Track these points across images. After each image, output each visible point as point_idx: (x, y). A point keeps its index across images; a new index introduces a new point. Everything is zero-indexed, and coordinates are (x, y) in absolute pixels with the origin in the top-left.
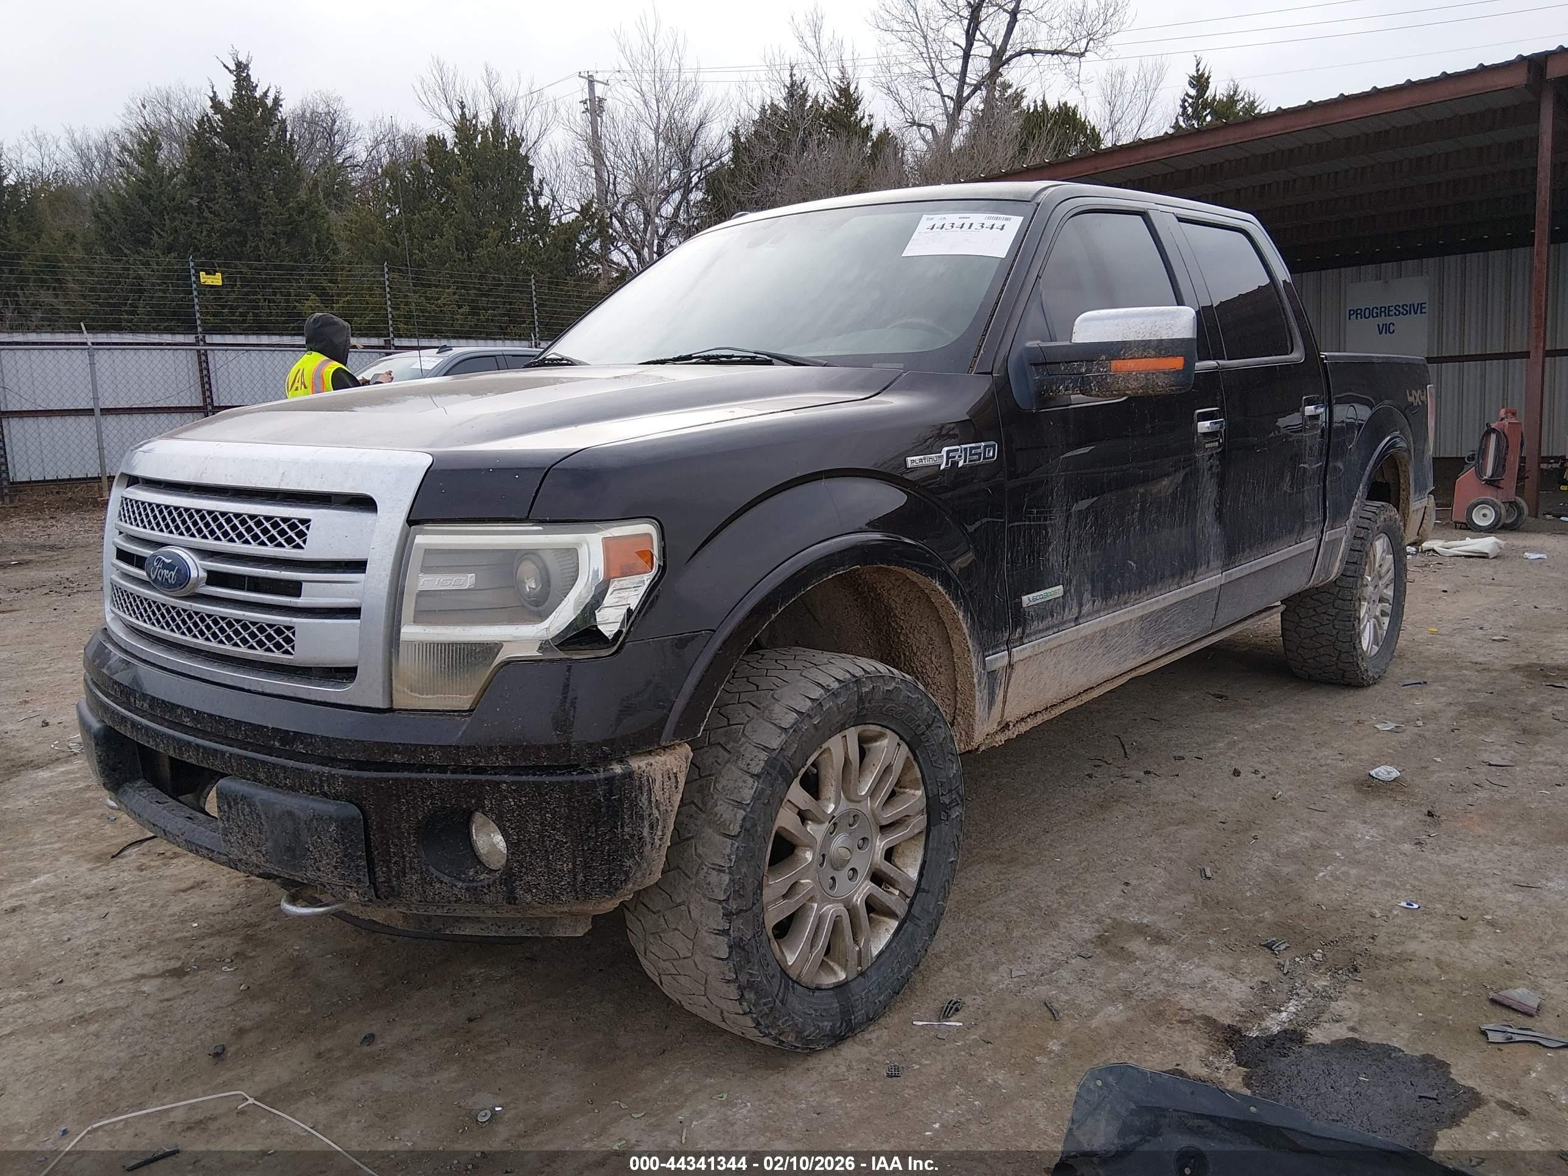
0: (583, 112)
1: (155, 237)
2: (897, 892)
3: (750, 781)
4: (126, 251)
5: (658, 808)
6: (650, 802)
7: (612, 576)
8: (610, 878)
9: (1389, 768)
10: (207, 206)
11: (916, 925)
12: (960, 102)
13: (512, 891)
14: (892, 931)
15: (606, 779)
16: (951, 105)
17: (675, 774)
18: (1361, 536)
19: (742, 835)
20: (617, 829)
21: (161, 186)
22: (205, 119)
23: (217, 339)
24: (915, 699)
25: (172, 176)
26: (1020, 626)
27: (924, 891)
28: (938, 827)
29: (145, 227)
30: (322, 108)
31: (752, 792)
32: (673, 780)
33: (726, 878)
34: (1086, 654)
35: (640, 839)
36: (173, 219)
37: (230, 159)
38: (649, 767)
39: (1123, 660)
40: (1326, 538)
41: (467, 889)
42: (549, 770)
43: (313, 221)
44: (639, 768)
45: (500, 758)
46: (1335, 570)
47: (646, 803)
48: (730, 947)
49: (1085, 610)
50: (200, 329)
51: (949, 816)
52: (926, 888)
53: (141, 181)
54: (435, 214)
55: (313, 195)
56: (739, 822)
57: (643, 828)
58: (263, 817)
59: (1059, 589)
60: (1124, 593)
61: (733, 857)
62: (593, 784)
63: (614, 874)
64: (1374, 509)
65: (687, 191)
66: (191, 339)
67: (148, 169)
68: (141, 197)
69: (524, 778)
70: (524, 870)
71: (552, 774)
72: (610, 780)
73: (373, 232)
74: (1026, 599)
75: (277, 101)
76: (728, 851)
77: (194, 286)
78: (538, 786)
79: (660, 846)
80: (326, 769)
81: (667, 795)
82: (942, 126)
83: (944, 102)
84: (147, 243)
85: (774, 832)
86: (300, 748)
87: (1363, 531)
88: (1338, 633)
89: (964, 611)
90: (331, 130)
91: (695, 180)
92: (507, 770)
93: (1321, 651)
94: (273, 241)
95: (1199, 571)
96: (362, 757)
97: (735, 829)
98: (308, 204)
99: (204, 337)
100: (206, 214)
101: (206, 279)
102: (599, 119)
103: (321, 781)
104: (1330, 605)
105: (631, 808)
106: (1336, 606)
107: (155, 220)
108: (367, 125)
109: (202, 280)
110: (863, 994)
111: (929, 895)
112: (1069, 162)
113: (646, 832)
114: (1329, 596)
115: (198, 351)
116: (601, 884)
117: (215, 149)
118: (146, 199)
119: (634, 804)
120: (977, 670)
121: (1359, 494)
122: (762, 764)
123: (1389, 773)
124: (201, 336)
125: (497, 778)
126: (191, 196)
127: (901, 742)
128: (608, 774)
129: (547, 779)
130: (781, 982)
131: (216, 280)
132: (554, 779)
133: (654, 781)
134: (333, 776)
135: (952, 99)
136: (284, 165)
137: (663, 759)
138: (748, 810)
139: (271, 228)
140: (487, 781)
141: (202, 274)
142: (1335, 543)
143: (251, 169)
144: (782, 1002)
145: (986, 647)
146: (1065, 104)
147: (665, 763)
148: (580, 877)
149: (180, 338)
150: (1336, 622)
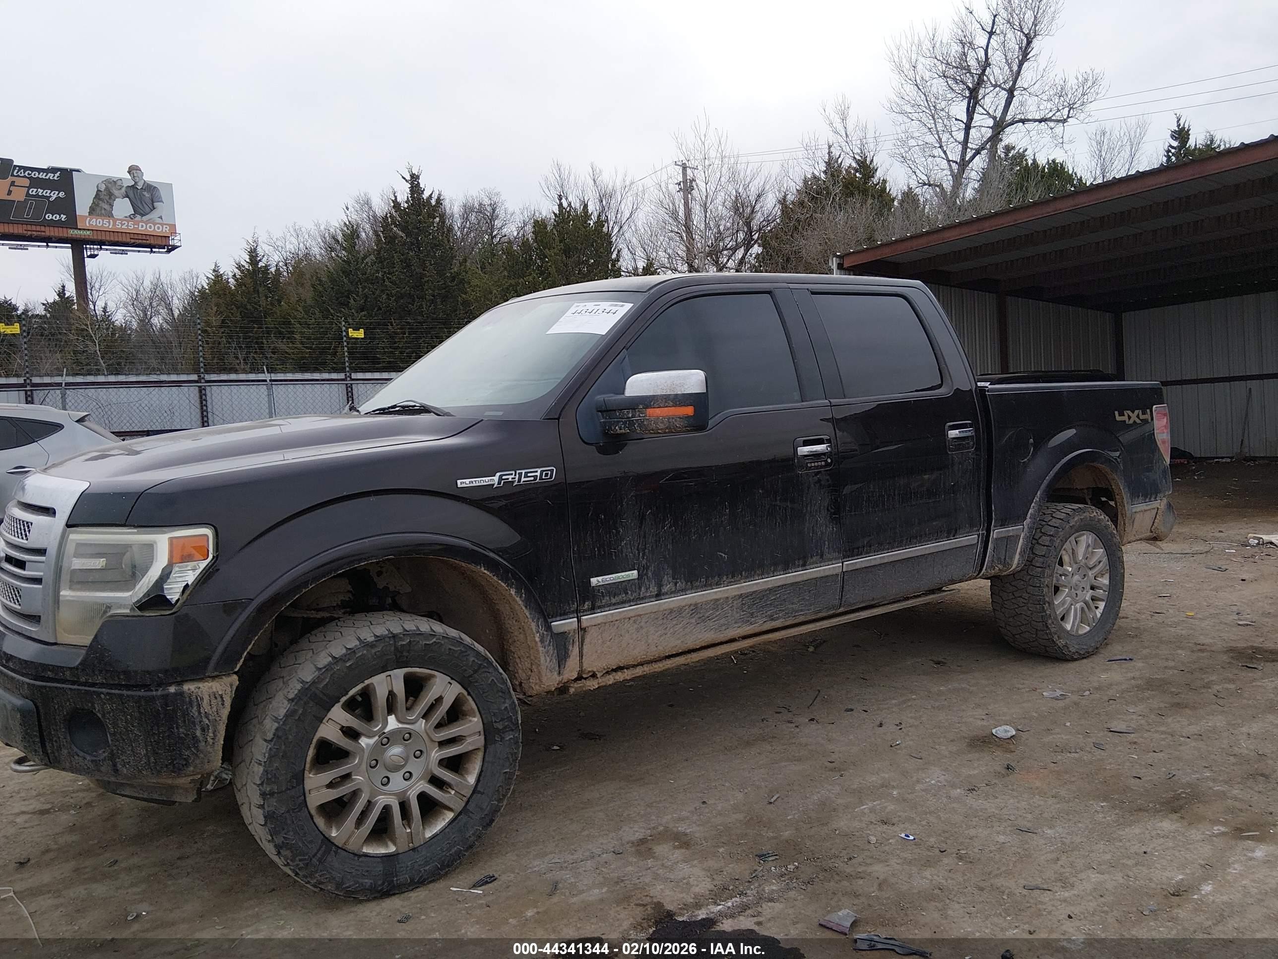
0: (678, 191)
1: (352, 301)
2: (453, 792)
3: (286, 702)
4: (332, 311)
5: (207, 717)
6: (200, 713)
7: (174, 561)
8: (172, 762)
9: (1008, 728)
10: (388, 278)
11: (469, 817)
12: (963, 164)
13: (115, 765)
14: (447, 820)
15: (163, 696)
16: (955, 167)
17: (221, 696)
18: (1051, 533)
19: (275, 740)
20: (173, 729)
21: (357, 264)
22: (389, 215)
23: (360, 375)
24: (457, 651)
25: (365, 257)
26: (588, 600)
27: (479, 792)
28: (493, 746)
29: (346, 294)
30: (486, 202)
31: (285, 711)
32: (219, 699)
33: (261, 769)
34: (674, 623)
35: (193, 737)
36: (364, 288)
37: (404, 244)
38: (197, 690)
39: (724, 628)
40: (995, 533)
41: (92, 761)
42: (128, 687)
43: (461, 286)
44: (189, 689)
45: (99, 678)
46: (1016, 561)
47: (197, 714)
48: (265, 817)
49: (665, 589)
50: (347, 369)
51: (502, 739)
52: (482, 791)
53: (344, 261)
54: (534, 278)
55: (463, 267)
56: (273, 731)
57: (196, 730)
59: (634, 574)
60: (713, 577)
61: (267, 755)
62: (153, 698)
63: (176, 759)
64: (1068, 511)
65: (748, 247)
66: (342, 376)
67: (349, 253)
68: (343, 272)
69: (113, 691)
70: (120, 752)
71: (129, 690)
72: (166, 697)
73: (491, 293)
74: (594, 581)
75: (439, 200)
76: (264, 751)
77: (345, 339)
78: (121, 696)
79: (213, 743)
80: (22, 679)
81: (215, 709)
82: (948, 185)
83: (950, 166)
84: (346, 305)
85: (315, 741)
86: (11, 665)
87: (1053, 529)
88: (1032, 614)
89: (516, 588)
90: (492, 216)
91: (755, 237)
92: (102, 685)
93: (1022, 628)
94: (432, 302)
95: (810, 560)
97: (270, 736)
98: (458, 274)
99: (351, 374)
100: (387, 283)
101: (352, 333)
102: (689, 196)
104: (1024, 590)
105: (184, 716)
106: (1028, 591)
107: (353, 289)
108: (518, 212)
109: (350, 335)
110: (409, 863)
111: (483, 796)
112: (1011, 211)
113: (198, 733)
114: (1022, 583)
115: (347, 384)
116: (167, 765)
117: (395, 237)
118: (347, 273)
119: (185, 714)
120: (538, 632)
121: (1037, 499)
122: (296, 692)
123: (1006, 731)
124: (348, 374)
125: (100, 690)
126: (377, 271)
127: (452, 681)
128: (165, 692)
129: (125, 692)
130: (321, 847)
131: (360, 334)
132: (129, 693)
133: (202, 699)
134: (23, 683)
135: (956, 162)
136: (443, 246)
137: (210, 685)
138: (281, 723)
139: (431, 292)
140: (94, 691)
141: (350, 330)
142: (1011, 541)
143: (419, 250)
144: (320, 861)
145: (546, 616)
146: (1054, 161)
147: (211, 687)
148: (152, 760)
149: (334, 376)
150: (1029, 605)
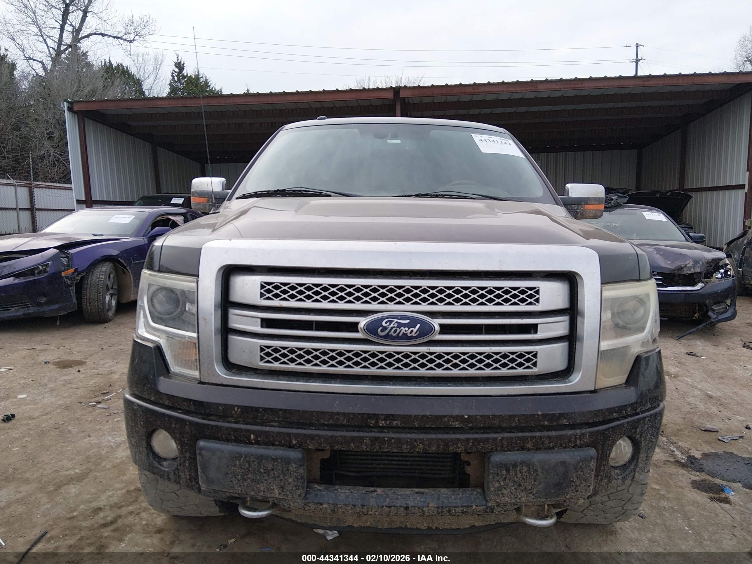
12: (59, 52)
58: (540, 470)
80: (578, 431)
82: (48, 63)
83: (49, 50)
86: (565, 422)
96: (601, 419)
103: (576, 438)
134: (584, 434)
135: (54, 50)
146: (122, 64)
